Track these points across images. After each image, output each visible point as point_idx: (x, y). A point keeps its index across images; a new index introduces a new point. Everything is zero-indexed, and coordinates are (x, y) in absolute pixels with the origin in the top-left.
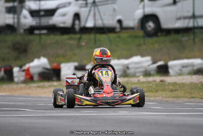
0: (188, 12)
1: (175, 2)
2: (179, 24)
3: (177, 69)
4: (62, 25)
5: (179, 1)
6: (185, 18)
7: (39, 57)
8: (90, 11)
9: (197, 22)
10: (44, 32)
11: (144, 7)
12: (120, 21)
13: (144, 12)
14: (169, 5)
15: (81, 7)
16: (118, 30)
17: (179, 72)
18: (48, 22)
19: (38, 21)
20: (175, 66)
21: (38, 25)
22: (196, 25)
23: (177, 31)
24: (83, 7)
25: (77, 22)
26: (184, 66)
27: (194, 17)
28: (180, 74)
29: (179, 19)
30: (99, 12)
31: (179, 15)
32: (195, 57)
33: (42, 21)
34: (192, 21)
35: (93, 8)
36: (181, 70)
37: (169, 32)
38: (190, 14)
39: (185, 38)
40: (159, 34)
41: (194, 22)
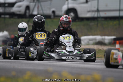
0: (95, 7)
1: (87, 2)
2: (89, 15)
3: (86, 42)
4: (18, 13)
5: (90, 1)
6: (93, 11)
7: (3, 31)
8: (35, 5)
9: (100, 14)
10: (7, 16)
11: (68, 4)
12: (54, 12)
13: (68, 7)
14: (83, 3)
15: (30, 2)
16: (52, 17)
17: (87, 43)
18: (10, 11)
19: (4, 10)
20: (85, 39)
21: (4, 12)
22: (99, 16)
23: (88, 19)
24: (32, 2)
25: (28, 11)
26: (90, 40)
27: (98, 11)
28: (88, 44)
29: (89, 12)
30: (41, 6)
31: (89, 10)
32: (97, 35)
33: (6, 10)
34: (96, 13)
35: (37, 3)
36: (88, 42)
37: (83, 19)
38: (96, 9)
39: (92, 24)
40: (77, 20)
41: (98, 14)
